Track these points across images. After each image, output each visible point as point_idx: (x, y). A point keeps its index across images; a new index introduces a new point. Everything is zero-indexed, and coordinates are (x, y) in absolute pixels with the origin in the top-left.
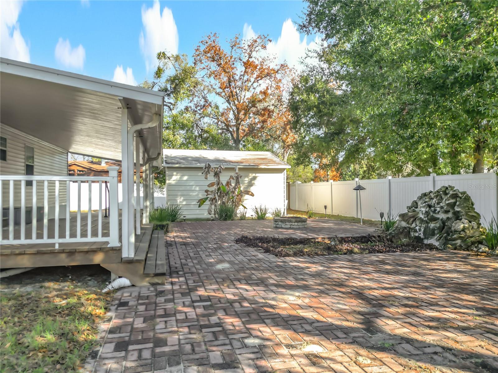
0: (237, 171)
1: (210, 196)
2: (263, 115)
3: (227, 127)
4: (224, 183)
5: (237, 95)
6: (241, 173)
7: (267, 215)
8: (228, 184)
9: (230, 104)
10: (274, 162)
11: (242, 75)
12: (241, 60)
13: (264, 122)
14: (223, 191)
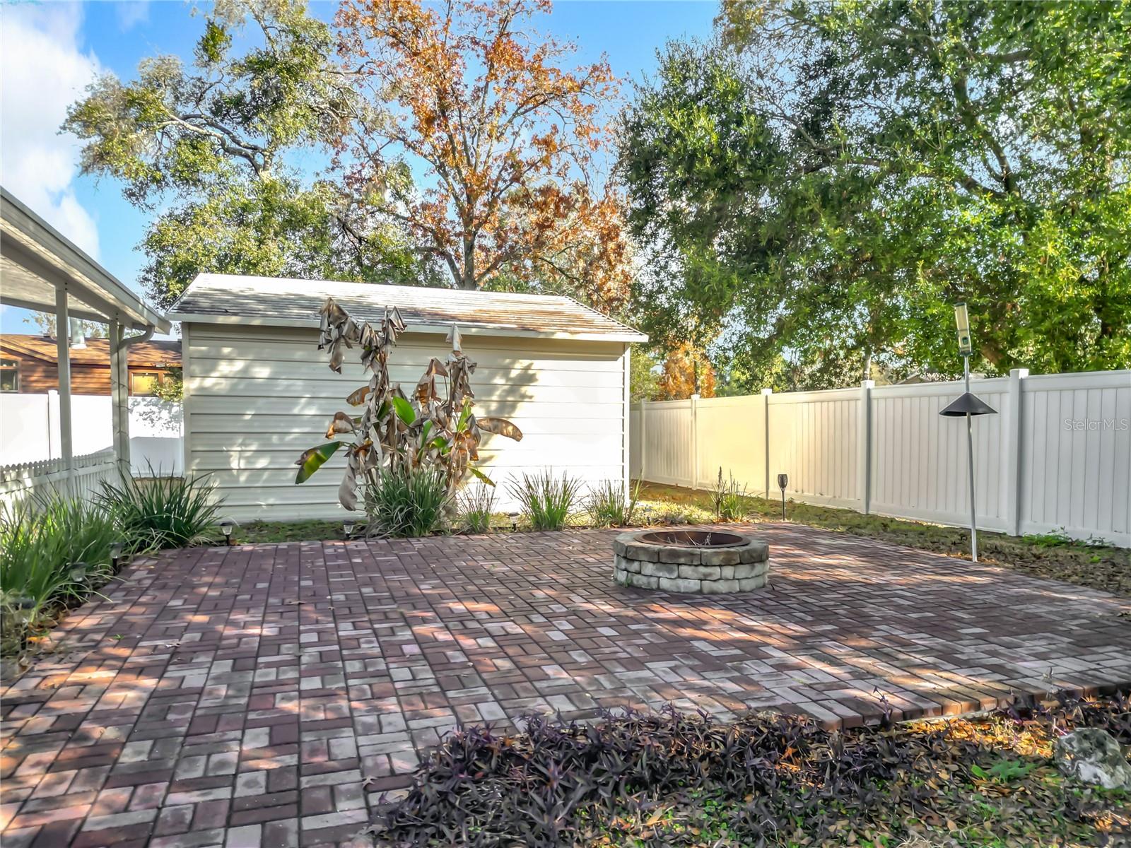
0: (457, 345)
1: (351, 439)
2: (541, 207)
3: (440, 244)
4: (409, 391)
5: (466, 149)
6: (472, 356)
7: (572, 510)
8: (425, 391)
9: (445, 175)
10: (589, 323)
11: (479, 89)
12: (476, 43)
13: (542, 226)
14: (403, 418)
